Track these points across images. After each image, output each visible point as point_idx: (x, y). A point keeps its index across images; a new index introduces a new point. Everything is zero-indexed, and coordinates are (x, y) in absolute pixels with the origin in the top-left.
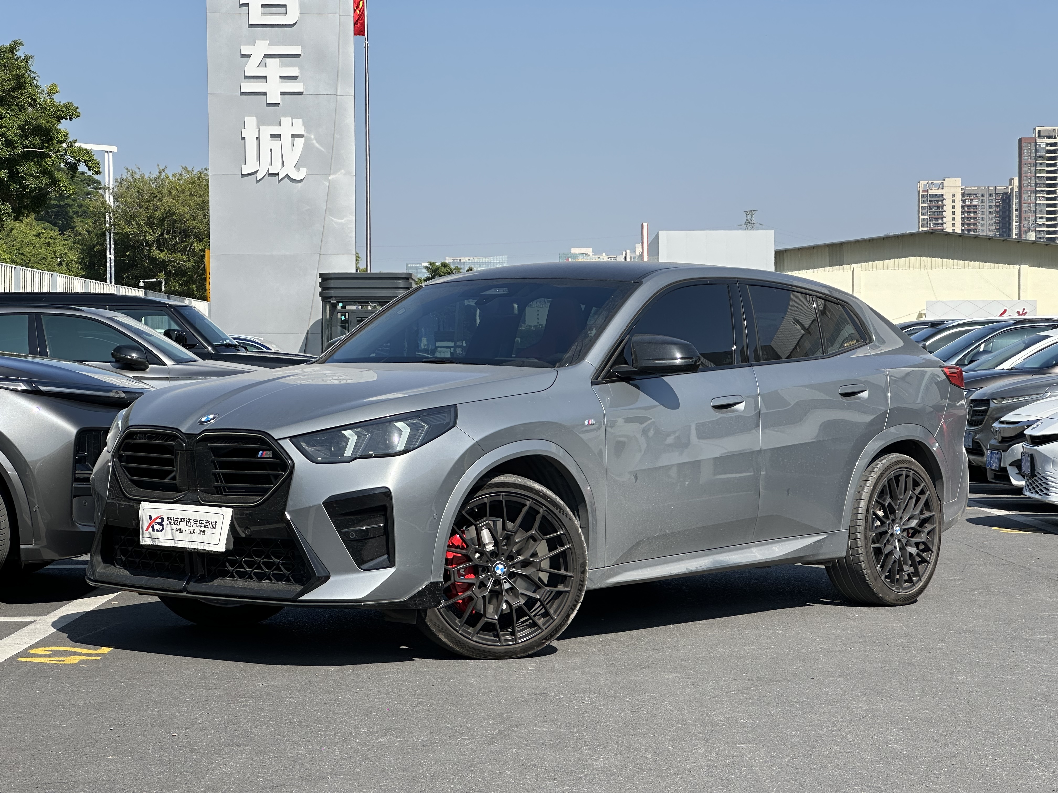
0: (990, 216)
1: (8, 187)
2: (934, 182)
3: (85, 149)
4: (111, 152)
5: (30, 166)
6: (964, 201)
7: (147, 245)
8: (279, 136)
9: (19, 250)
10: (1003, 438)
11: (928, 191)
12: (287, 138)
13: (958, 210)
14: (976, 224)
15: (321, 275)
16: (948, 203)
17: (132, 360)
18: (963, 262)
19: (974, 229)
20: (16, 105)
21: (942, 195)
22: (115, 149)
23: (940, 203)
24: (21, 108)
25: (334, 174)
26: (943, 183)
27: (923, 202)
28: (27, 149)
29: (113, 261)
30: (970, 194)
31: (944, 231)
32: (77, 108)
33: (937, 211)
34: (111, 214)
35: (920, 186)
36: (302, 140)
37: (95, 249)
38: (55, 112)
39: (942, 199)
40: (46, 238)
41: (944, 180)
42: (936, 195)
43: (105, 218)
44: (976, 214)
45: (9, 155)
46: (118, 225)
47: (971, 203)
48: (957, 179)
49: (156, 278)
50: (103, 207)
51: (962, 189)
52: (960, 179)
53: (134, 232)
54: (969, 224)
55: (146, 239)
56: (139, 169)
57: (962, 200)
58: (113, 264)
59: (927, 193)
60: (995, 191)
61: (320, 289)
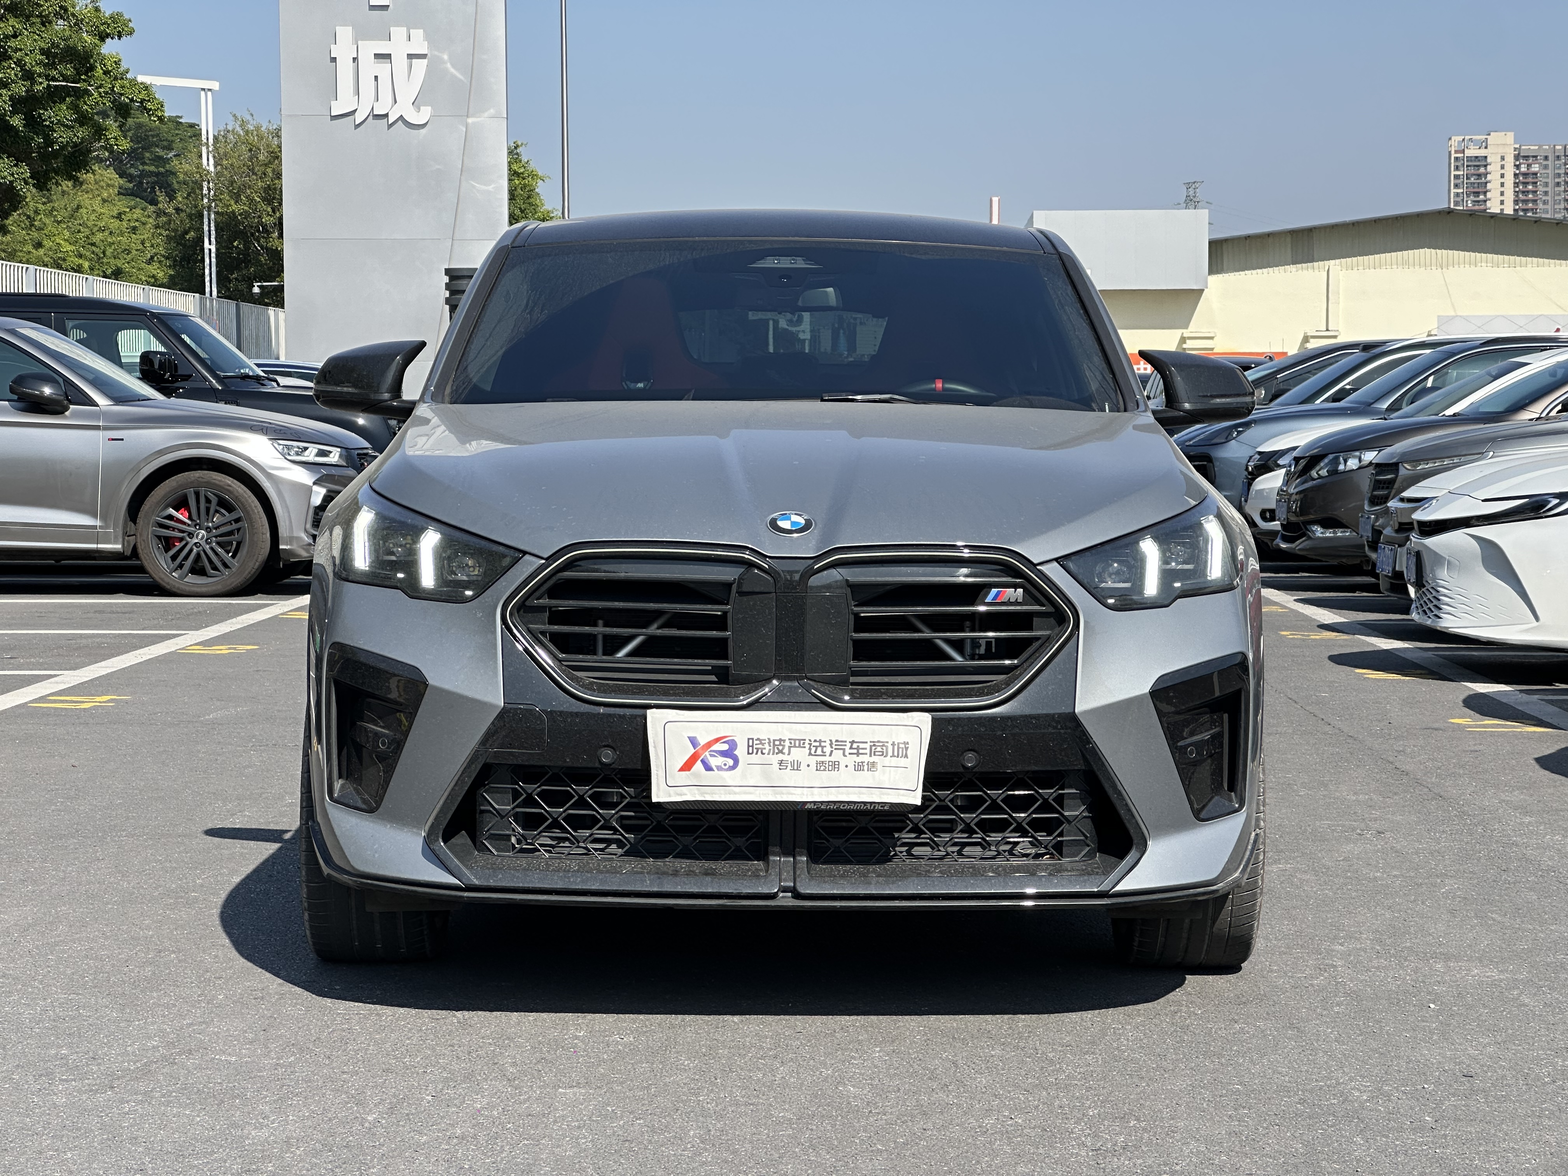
0: (1557, 189)
1: (28, 140)
2: (1474, 137)
3: (142, 83)
4: (210, 90)
5: (60, 110)
6: (1518, 167)
7: (265, 230)
8: (388, 56)
9: (88, 237)
10: (1401, 524)
11: (1463, 152)
12: (400, 61)
13: (1509, 180)
14: (1536, 201)
15: (448, 272)
16: (1494, 169)
17: (42, 397)
18: (1495, 256)
19: (1532, 209)
20: (37, 16)
21: (1486, 157)
22: (215, 85)
23: (1482, 170)
24: (46, 22)
25: (473, 116)
26: (1487, 139)
27: (1457, 168)
28: (55, 83)
29: (213, 255)
30: (1528, 157)
31: (1488, 211)
32: (130, 21)
33: (1478, 181)
34: (211, 184)
35: (1453, 144)
36: (425, 61)
37: (187, 237)
38: (97, 27)
39: (1485, 163)
40: (129, 220)
41: (1489, 135)
42: (1477, 157)
43: (202, 189)
44: (1536, 187)
45: (27, 91)
46: (221, 200)
47: (1528, 169)
48: (1508, 134)
49: (278, 282)
50: (197, 173)
51: (1515, 149)
52: (1513, 133)
53: (246, 212)
54: (1525, 202)
55: (262, 222)
56: (252, 115)
57: (1515, 165)
58: (214, 260)
59: (1462, 155)
60: (1565, 152)
61: (447, 294)
